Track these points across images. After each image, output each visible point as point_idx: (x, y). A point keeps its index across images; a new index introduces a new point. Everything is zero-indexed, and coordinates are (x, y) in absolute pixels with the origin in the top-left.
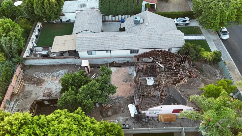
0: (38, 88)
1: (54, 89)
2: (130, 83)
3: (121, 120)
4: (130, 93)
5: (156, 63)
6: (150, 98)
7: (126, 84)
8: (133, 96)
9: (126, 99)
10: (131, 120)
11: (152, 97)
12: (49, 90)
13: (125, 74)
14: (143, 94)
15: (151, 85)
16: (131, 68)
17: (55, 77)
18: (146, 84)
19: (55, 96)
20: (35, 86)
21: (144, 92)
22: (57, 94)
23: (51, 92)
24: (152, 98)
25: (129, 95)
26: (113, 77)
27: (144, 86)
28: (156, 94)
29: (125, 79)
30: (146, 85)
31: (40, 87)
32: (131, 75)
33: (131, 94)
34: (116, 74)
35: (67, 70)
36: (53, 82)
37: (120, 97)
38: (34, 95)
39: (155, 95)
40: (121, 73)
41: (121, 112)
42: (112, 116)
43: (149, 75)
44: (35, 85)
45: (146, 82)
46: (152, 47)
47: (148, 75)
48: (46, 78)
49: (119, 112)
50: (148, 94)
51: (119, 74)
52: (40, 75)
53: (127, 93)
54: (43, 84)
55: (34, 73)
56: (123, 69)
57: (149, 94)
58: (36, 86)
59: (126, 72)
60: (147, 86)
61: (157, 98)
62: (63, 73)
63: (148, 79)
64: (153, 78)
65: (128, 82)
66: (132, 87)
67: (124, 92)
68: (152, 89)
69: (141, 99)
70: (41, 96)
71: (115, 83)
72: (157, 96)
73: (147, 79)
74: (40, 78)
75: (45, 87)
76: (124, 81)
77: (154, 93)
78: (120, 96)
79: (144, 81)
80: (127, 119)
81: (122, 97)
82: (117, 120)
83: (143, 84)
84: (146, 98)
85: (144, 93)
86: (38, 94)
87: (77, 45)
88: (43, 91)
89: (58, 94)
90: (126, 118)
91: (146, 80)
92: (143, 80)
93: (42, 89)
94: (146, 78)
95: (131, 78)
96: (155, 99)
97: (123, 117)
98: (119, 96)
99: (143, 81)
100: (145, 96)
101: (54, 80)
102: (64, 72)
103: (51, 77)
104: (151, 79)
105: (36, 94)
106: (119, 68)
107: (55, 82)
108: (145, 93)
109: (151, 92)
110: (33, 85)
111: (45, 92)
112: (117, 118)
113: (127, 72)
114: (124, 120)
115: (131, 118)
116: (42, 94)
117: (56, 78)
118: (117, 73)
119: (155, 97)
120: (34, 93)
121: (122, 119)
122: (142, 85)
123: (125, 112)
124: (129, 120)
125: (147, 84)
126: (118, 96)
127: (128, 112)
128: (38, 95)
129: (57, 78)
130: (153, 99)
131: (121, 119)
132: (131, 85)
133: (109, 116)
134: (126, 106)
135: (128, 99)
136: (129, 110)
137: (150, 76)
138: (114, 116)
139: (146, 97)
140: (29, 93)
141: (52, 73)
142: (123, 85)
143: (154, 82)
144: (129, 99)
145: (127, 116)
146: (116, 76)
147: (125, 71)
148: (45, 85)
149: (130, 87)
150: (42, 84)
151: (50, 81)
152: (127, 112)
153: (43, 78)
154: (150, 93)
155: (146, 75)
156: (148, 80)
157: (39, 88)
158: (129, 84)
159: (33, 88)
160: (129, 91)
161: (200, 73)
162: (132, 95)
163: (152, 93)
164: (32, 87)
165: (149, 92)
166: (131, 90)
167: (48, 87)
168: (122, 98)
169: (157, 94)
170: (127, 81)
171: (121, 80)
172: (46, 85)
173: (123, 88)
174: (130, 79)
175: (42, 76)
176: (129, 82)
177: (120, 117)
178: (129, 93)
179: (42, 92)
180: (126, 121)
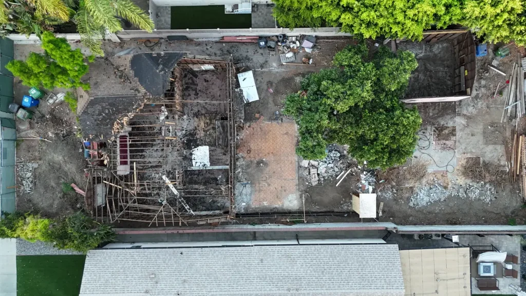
0: (474, 151)
1: (432, 147)
2: (250, 157)
3: (275, 65)
4: (252, 129)
5: (180, 193)
6: (208, 112)
7: (261, 155)
8: (246, 123)
9: (262, 115)
10: (253, 64)
11: (202, 114)
12: (445, 146)
13: (261, 185)
14: (222, 124)
15: (201, 145)
16: (244, 204)
17: (440, 185)
18: (212, 151)
19: (425, 127)
20: (481, 158)
21: (219, 127)
22: (424, 133)
23: (439, 140)
24: (203, 112)
25: (254, 125)
26: (290, 177)
27: (217, 144)
28: (192, 121)
29: (261, 171)
30: (213, 148)
31: (469, 156)
32: (248, 183)
33: (249, 127)
34: (283, 185)
35: (411, 204)
36: (440, 169)
37: (274, 120)
38: (477, 133)
39: (196, 119)
40: (272, 188)
41: (274, 84)
42: (295, 75)
43: (201, 178)
44: (484, 162)
45: (213, 156)
46: (182, 253)
47: (205, 178)
48: (462, 181)
49: (278, 82)
50: (211, 123)
51: (276, 185)
52: (478, 191)
53: (259, 129)
54: (464, 162)
55: (496, 198)
56: (265, 203)
57: (208, 121)
58: (479, 158)
59: (259, 192)
60: (210, 144)
61: (192, 110)
62: (421, 195)
63: (205, 165)
64: (193, 168)
65: (255, 162)
66: (246, 145)
67: (265, 133)
68: (201, 134)
69: (229, 84)
70: (461, 130)
71: (286, 158)
72: (192, 116)
73: (208, 164)
74: (478, 183)
75: (457, 155)
76: (266, 164)
77: (196, 124)
78: (274, 123)
79: (216, 159)
80: (262, 67)
81: (270, 119)
82: (282, 65)
83: (219, 150)
84: (217, 111)
85: (219, 125)
86: (468, 134)
87: (398, 263)
88: (459, 141)
89: (421, 133)
90: (263, 70)
91: (212, 162)
92: (219, 163)
93: (464, 148)
94: (211, 168)
95: (247, 173)
96: (196, 109)
97: (270, 71)
98: (278, 123)
99: (220, 158)
100: (218, 117)
101: (439, 176)
102: (419, 197)
103: (448, 185)
104: (197, 165)
105: (472, 135)
106: (277, 206)
107: (435, 168)
108: (218, 123)
109: (203, 127)
110: (487, 159)
111: (452, 139)
112: (283, 70)
113: (257, 192)
114: (268, 66)
115: (254, 68)
116: (459, 133)
117: (436, 179)
118: (281, 191)
119: (197, 115)
120: (479, 138)
121: (273, 68)
122: (222, 149)
123: (265, 83)
124: (258, 65)
125: (210, 151)
126: (280, 121)
127: (258, 82)
128: (468, 130)
129: (433, 179)
130: (200, 109)
131: (275, 67)
132: (249, 151)
133: (300, 73)
134: (262, 97)
135: (257, 115)
136: (258, 89)
137: (200, 172)
138: (290, 75)
139: (216, 113)
140: (490, 139)
141: (450, 197)
142: (267, 151)
143: (191, 154)
144: (255, 115)
145: (262, 73)
146: (285, 180)
147: (262, 195)
148: (459, 160)
149: (253, 146)
150: (467, 162)
151: (447, 171)
152: (261, 82)
153: (469, 181)
154: (207, 123)
155: (208, 175)
156: (207, 161)
157: (471, 152)
158: (252, 156)
159: (486, 152)
160: (253, 134)
161: (73, 185)
162: (248, 124)
163: (202, 124)
164: (490, 156)
165: (208, 128)
166: (249, 137)
167: (448, 154)
168: (270, 117)
169: (191, 123)
170: (258, 163)
171: (273, 166)
172: (455, 160)
173: (267, 144)
174: (248, 170)
175: (473, 186)
176: (252, 159)
177: (277, 72)
178: (255, 129)
179: (461, 140)
180: (264, 64)
